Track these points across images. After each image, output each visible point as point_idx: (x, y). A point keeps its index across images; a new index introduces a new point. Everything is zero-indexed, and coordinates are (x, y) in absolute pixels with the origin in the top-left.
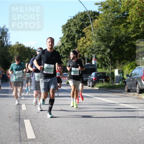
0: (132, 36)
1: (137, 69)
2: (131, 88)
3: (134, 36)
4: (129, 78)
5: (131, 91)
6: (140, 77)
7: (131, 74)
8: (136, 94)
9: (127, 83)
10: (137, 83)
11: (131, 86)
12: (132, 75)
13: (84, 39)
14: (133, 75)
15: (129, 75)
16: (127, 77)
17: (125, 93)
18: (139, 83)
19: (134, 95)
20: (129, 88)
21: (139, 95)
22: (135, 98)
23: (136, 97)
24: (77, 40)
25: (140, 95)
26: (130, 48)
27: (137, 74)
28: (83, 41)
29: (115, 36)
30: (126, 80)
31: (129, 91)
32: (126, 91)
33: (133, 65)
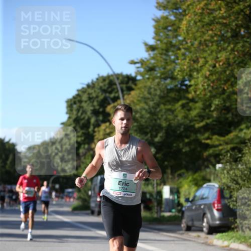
0: (197, 126)
1: (205, 187)
2: (193, 224)
3: (202, 124)
4: (189, 204)
5: (193, 228)
6: (210, 204)
7: (195, 197)
8: (203, 235)
9: (187, 214)
10: (204, 214)
11: (192, 220)
12: (196, 199)
13: (107, 127)
14: (198, 200)
15: (191, 199)
16: (186, 203)
17: (181, 232)
18: (209, 215)
19: (199, 236)
20: (190, 224)
21: (207, 238)
22: (199, 243)
23: (202, 242)
24: (94, 128)
25: (210, 236)
26: (193, 147)
27: (205, 196)
28: (105, 130)
29: (164, 124)
30: (184, 209)
31: (189, 229)
32: (184, 229)
33: (199, 178)
